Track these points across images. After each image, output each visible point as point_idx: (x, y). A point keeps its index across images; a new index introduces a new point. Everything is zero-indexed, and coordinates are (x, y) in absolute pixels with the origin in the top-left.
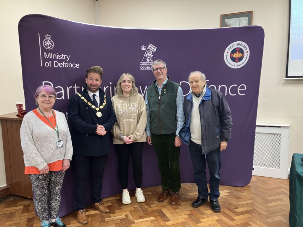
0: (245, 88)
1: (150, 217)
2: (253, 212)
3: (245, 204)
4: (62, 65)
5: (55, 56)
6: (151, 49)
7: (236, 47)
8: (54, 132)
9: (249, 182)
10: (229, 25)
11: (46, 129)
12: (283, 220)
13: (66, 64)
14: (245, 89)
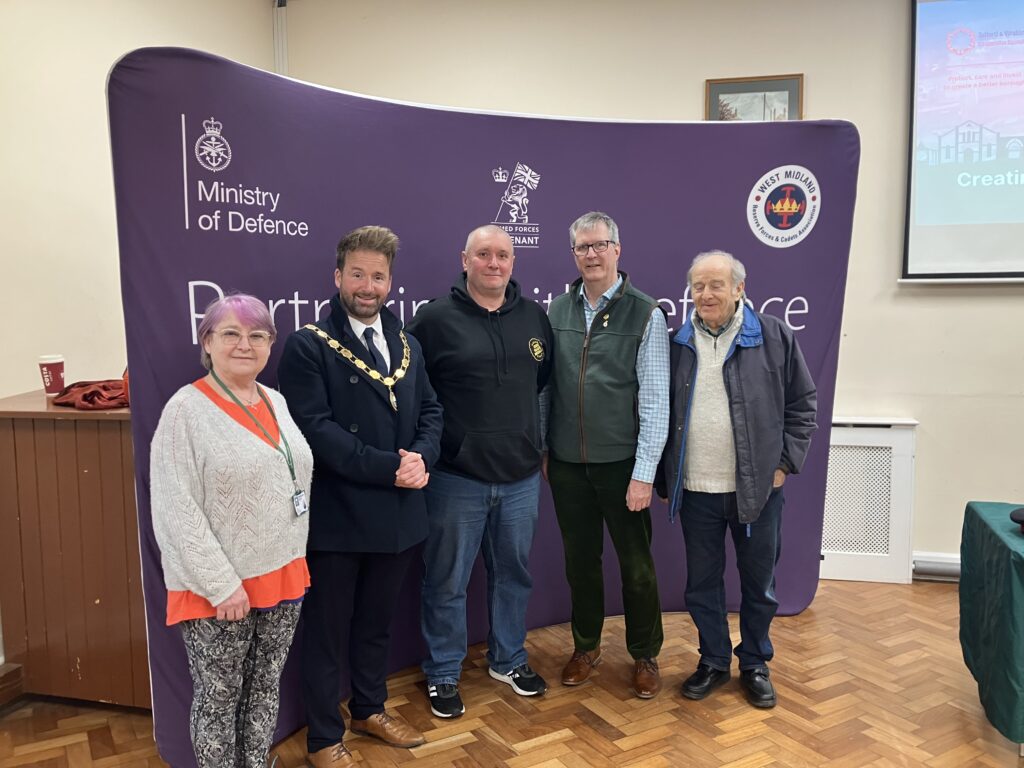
0: (804, 309)
1: (556, 730)
2: (859, 688)
3: (824, 666)
4: (255, 225)
5: (232, 194)
6: (522, 180)
7: (783, 181)
8: (279, 457)
9: (810, 598)
10: (733, 112)
11: (254, 449)
12: (950, 703)
13: (269, 223)
14: (806, 311)
